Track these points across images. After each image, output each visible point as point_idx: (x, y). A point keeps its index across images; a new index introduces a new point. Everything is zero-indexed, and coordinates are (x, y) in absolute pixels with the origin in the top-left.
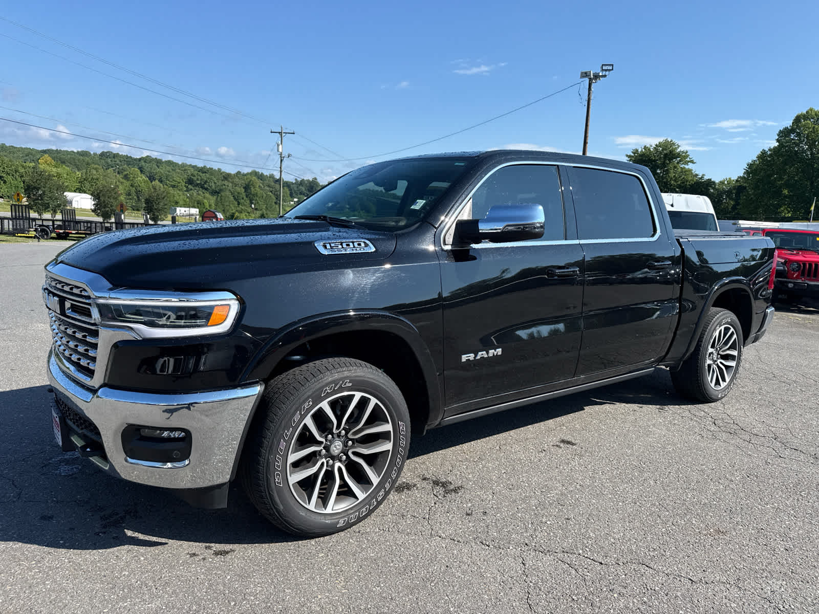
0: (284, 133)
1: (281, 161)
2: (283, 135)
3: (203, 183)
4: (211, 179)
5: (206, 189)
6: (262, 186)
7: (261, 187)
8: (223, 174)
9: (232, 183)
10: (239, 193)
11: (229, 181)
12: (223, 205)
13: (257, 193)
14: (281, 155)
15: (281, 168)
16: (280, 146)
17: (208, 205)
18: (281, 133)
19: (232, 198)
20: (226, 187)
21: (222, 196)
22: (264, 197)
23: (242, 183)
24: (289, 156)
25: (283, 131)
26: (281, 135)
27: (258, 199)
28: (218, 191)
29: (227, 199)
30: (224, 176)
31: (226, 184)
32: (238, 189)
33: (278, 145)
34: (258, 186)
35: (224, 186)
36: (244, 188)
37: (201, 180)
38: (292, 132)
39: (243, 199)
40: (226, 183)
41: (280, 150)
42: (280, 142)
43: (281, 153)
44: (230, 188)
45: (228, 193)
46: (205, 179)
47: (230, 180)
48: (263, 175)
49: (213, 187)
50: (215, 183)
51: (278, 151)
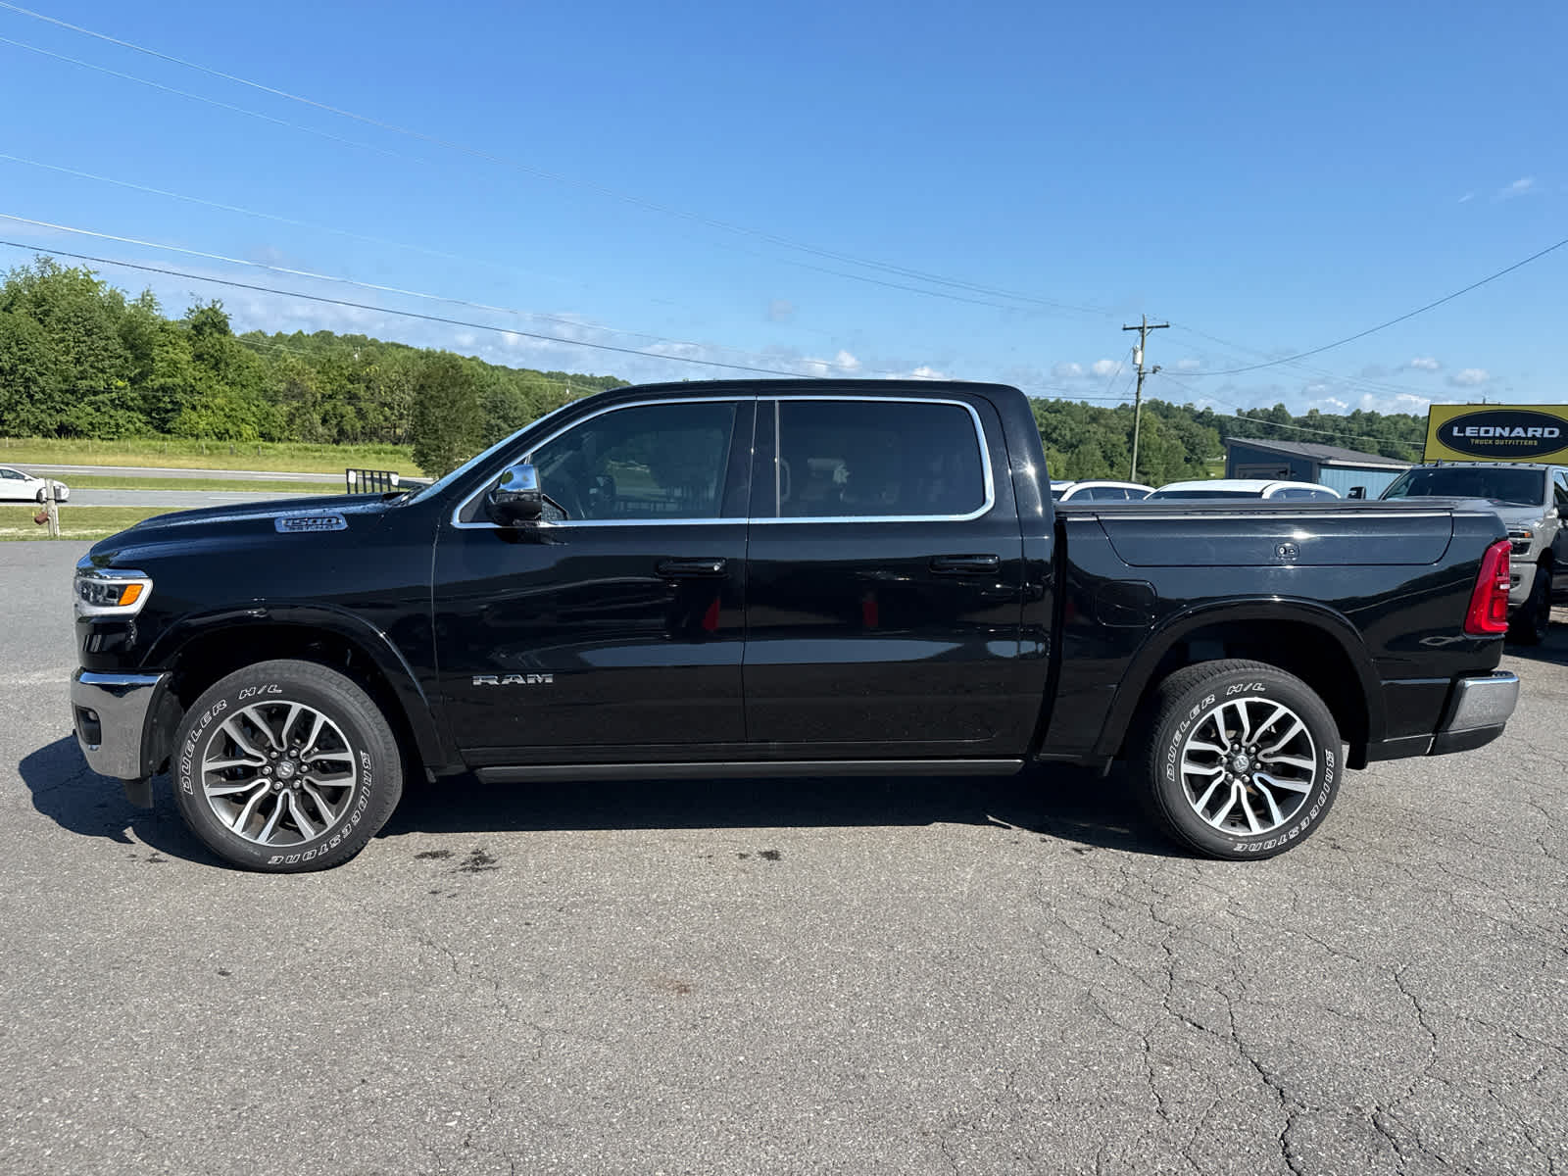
0: (1149, 328)
1: (1140, 380)
2: (1147, 331)
3: (1049, 431)
4: (1065, 423)
5: (1055, 442)
6: (1164, 429)
7: (1162, 431)
8: (1091, 412)
9: (1106, 426)
10: (1114, 445)
11: (1099, 424)
12: (1081, 469)
13: (1148, 443)
14: (1140, 369)
15: (1137, 394)
16: (1139, 354)
17: (1053, 471)
18: (1143, 328)
19: (1100, 454)
20: (1092, 435)
21: (1079, 451)
22: (1163, 450)
23: (1125, 426)
24: (1154, 372)
25: (1147, 325)
26: (1143, 332)
27: (1150, 453)
28: (1075, 443)
29: (1088, 458)
30: (1090, 416)
31: (1092, 430)
32: (1114, 438)
33: (1135, 352)
34: (1154, 431)
35: (1087, 435)
36: (1127, 434)
37: (1048, 425)
38: (1165, 324)
39: (1121, 455)
40: (1093, 427)
41: (1139, 361)
42: (1139, 346)
43: (1140, 366)
44: (1099, 436)
45: (1093, 445)
46: (1055, 423)
47: (1102, 421)
48: (1172, 407)
49: (1068, 437)
50: (1071, 430)
51: (1134, 363)
